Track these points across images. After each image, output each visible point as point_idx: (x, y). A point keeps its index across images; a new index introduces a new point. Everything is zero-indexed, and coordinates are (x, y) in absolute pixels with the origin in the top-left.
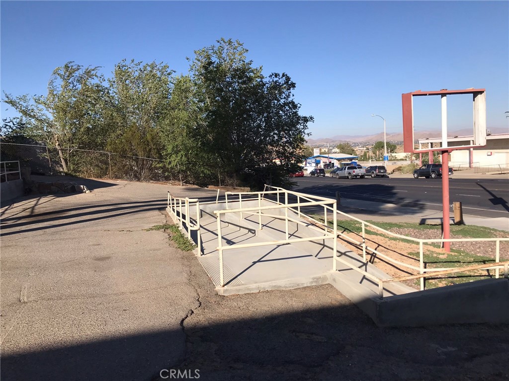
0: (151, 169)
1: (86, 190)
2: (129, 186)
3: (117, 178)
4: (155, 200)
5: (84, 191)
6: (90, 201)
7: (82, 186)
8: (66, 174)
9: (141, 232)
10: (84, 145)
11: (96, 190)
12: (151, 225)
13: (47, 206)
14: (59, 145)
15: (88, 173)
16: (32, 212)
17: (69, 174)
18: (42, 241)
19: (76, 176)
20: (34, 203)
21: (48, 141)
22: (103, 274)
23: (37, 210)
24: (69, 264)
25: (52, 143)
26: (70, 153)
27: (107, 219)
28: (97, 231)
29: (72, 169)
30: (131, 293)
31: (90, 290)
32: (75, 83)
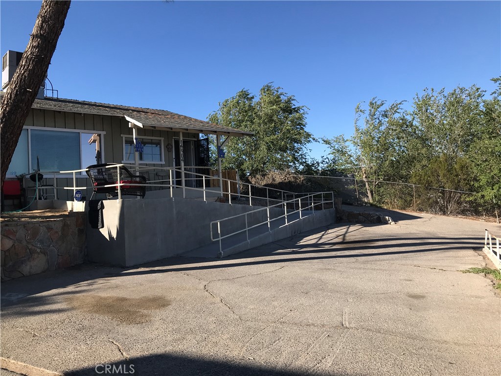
0: (459, 203)
1: (391, 221)
2: (434, 220)
3: (421, 210)
4: (466, 237)
5: (389, 222)
6: (395, 232)
7: (387, 217)
8: (372, 205)
9: (456, 272)
10: (389, 178)
11: (400, 222)
12: (468, 267)
13: (357, 234)
14: (366, 177)
15: (392, 204)
16: (344, 239)
17: (374, 205)
18: (355, 268)
19: (380, 207)
20: (345, 230)
21: (356, 174)
22: (420, 314)
23: (349, 238)
24: (383, 295)
25: (360, 176)
26: (375, 185)
27: (416, 253)
28: (408, 265)
29: (377, 200)
30: (455, 344)
31: (407, 330)
32: (380, 118)
